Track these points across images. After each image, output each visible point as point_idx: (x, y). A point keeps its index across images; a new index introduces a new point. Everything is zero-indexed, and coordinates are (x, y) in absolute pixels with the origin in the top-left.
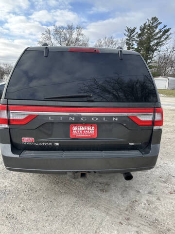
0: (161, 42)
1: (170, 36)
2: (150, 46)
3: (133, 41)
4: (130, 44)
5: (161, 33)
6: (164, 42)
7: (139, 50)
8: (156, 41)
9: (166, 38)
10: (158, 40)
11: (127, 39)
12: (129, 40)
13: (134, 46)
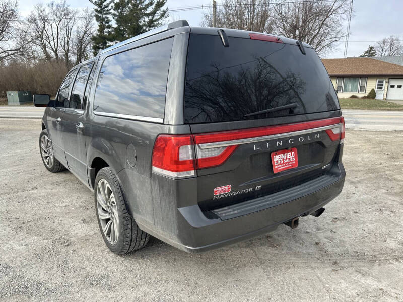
0: (155, 21)
1: (168, 13)
2: (138, 25)
3: (106, 14)
4: (103, 19)
5: (153, 6)
6: (160, 21)
7: (121, 30)
8: (147, 19)
9: (163, 15)
10: (150, 17)
11: (97, 10)
12: (100, 12)
13: (110, 23)
